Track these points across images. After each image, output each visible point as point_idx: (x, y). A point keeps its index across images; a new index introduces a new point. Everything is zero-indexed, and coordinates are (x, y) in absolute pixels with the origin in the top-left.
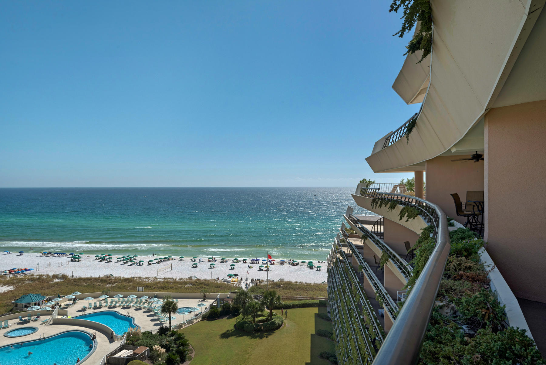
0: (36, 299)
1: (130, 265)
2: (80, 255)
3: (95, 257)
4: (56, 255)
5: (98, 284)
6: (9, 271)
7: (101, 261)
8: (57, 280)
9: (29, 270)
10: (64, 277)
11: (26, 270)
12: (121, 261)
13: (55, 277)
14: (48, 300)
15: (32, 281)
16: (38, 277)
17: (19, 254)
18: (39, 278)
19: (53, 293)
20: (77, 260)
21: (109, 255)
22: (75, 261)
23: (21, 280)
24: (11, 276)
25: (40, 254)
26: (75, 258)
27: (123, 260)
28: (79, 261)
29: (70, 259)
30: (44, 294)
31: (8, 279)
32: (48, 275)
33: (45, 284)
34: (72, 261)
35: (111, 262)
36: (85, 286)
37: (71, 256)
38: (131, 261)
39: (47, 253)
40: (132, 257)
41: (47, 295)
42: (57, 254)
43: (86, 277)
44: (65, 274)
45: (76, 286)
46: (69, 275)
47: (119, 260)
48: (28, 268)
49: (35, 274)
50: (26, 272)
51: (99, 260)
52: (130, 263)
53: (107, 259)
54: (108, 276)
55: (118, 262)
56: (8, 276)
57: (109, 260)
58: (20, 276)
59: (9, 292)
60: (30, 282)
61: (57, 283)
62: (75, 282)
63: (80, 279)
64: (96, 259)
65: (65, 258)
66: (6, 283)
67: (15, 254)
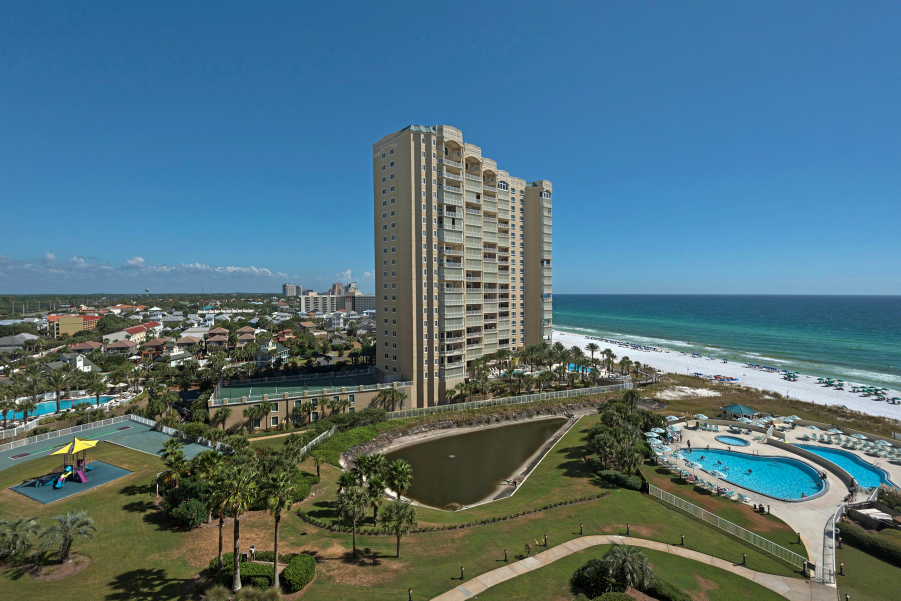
0: (745, 411)
1: (876, 400)
2: (796, 374)
3: (819, 379)
4: (765, 369)
5: (824, 413)
6: (715, 376)
7: (826, 386)
8: (767, 397)
9: (735, 380)
10: (776, 395)
11: (732, 379)
12: (858, 391)
13: (765, 392)
14: (760, 416)
15: (739, 391)
16: (745, 389)
17: (723, 361)
18: (746, 391)
19: (764, 410)
20: (792, 379)
21: (838, 381)
22: (790, 380)
23: (726, 389)
24: (717, 382)
25: (747, 366)
26: (790, 377)
27: (863, 391)
28: (794, 380)
29: (782, 377)
30: (755, 409)
31: (714, 384)
32: (757, 389)
33: (755, 399)
34: (785, 379)
35: (843, 390)
36: (806, 412)
37: (784, 373)
38: (876, 394)
39: (753, 364)
40: (879, 390)
41: (758, 411)
42: (767, 368)
43: (807, 401)
44: (778, 392)
45: (794, 409)
46: (784, 395)
47: (856, 390)
48: (734, 378)
49: (742, 386)
50: (732, 382)
51: (824, 385)
52: (875, 397)
53: (835, 386)
54: (840, 407)
55: (854, 391)
56: (714, 381)
57: (839, 387)
58: (726, 384)
59: (715, 397)
60: (737, 393)
61: (769, 400)
62: (792, 403)
63: (798, 402)
64: (820, 383)
65: (776, 374)
66: (712, 388)
67: (719, 361)
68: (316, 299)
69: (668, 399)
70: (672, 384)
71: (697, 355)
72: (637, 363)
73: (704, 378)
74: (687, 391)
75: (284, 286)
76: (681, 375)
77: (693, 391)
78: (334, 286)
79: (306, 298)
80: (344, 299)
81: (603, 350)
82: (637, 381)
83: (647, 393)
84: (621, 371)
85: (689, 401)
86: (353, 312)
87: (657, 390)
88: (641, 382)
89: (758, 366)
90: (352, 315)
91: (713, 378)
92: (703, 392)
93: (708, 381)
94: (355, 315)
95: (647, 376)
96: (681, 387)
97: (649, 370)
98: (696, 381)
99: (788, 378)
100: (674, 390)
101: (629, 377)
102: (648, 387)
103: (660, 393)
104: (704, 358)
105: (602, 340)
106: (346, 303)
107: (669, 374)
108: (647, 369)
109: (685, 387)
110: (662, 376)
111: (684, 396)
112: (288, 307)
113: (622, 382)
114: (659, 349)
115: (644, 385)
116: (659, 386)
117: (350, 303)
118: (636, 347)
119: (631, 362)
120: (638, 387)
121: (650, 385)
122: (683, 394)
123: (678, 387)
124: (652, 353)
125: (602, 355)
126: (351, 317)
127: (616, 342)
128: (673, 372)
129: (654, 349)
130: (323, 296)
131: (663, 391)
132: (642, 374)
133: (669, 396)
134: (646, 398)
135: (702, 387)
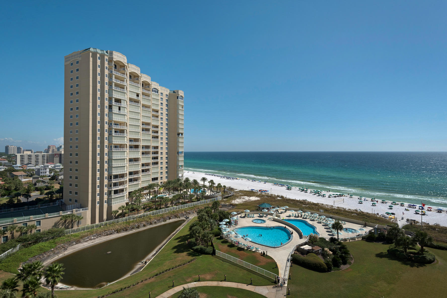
0: (268, 206)
1: (318, 196)
2: (291, 187)
3: (299, 188)
4: (280, 185)
5: (298, 204)
6: (259, 190)
7: (302, 191)
8: (279, 198)
9: (267, 191)
10: (282, 197)
11: (266, 191)
12: (312, 193)
13: (278, 196)
14: (273, 208)
15: (268, 197)
16: (270, 195)
17: (264, 183)
18: (271, 196)
20: (290, 189)
21: (306, 189)
22: (289, 190)
23: (263, 196)
24: (260, 193)
25: (273, 184)
26: (289, 188)
27: (314, 192)
28: (290, 190)
29: (286, 188)
30: (272, 204)
31: (258, 194)
32: (275, 195)
33: (273, 199)
34: (287, 189)
35: (307, 192)
36: (292, 204)
37: (287, 187)
38: (318, 193)
39: (276, 184)
40: (319, 192)
41: (273, 205)
42: (281, 185)
43: (293, 199)
44: (283, 196)
45: (287, 203)
47: (312, 192)
48: (267, 190)
49: (270, 194)
50: (266, 192)
51: (301, 191)
52: (318, 195)
53: (305, 191)
54: (304, 200)
55: (311, 193)
56: (258, 193)
57: (306, 191)
58: (263, 194)
59: (258, 200)
60: (267, 197)
61: (279, 200)
62: (287, 200)
63: (289, 200)
64: (299, 190)
65: (284, 187)
66: (257, 196)
67: (262, 183)
68: (30, 156)
69: (237, 203)
70: (240, 196)
71: (254, 180)
72: (224, 186)
73: (254, 191)
74: (246, 198)
75: (7, 148)
76: (245, 191)
77: (249, 198)
78: (49, 147)
79: (21, 156)
80: (53, 156)
81: (209, 181)
82: (224, 195)
83: (228, 201)
84: (216, 191)
85: (246, 203)
86: (58, 164)
87: (233, 199)
88: (226, 196)
89: (278, 184)
90: (57, 166)
91: (258, 191)
92: (253, 198)
93: (256, 193)
94: (59, 166)
95: (229, 192)
96: (244, 197)
97: (231, 189)
98: (251, 193)
99: (289, 189)
100: (240, 198)
101: (220, 194)
102: (229, 198)
103: (234, 201)
104: (257, 182)
105: (213, 175)
106: (54, 158)
107: (240, 190)
108: (230, 189)
109: (245, 197)
110: (236, 192)
111: (244, 201)
112: (7, 161)
113: (217, 197)
114: (238, 179)
115: (227, 197)
116: (234, 197)
117: (58, 159)
118: (228, 178)
119: (221, 186)
120: (224, 198)
121: (230, 197)
122: (244, 200)
123: (242, 197)
124: (235, 180)
125: (209, 183)
126: (56, 167)
127: (219, 176)
128: (242, 189)
129: (236, 178)
130: (36, 154)
131: (235, 199)
132: (227, 192)
133: (238, 202)
134: (227, 204)
135: (253, 196)
